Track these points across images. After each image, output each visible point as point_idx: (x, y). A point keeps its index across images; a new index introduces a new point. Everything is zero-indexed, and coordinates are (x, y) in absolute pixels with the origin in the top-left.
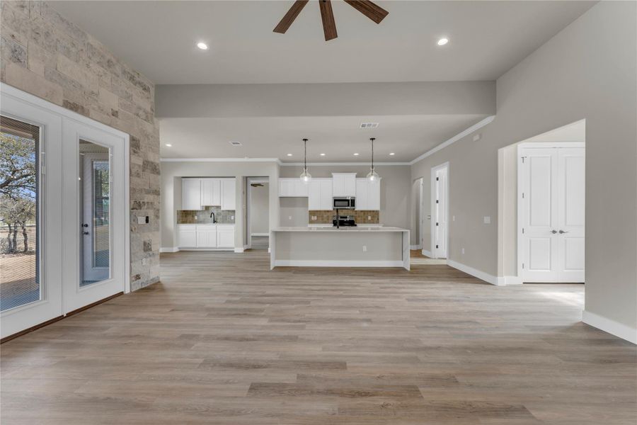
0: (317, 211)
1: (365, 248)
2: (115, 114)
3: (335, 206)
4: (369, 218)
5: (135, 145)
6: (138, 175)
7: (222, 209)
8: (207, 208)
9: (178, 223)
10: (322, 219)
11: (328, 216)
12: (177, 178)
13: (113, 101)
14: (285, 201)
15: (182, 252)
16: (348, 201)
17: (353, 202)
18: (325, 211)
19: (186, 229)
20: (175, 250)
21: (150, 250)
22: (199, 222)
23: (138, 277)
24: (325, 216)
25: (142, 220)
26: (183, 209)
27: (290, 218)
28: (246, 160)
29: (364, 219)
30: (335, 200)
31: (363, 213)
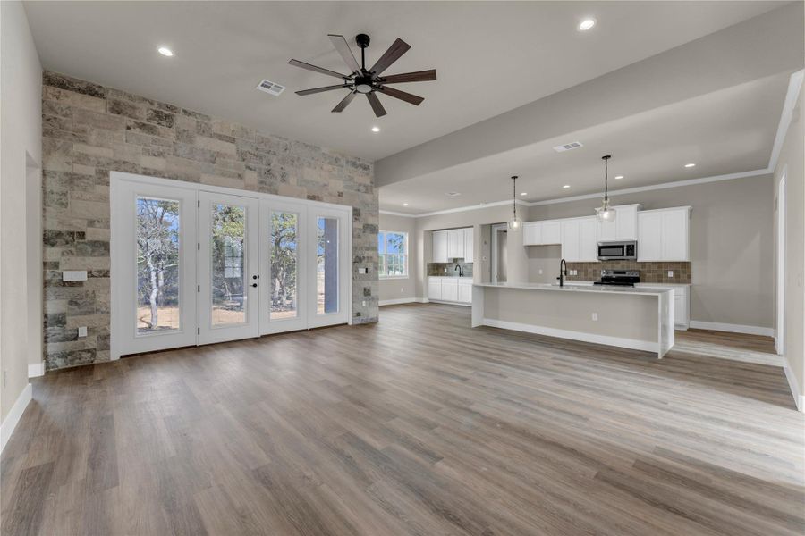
0: (578, 263)
1: (595, 317)
2: (340, 194)
3: (600, 255)
4: (671, 274)
5: (356, 213)
6: (359, 236)
7: (466, 261)
8: (456, 260)
9: (428, 275)
10: (586, 275)
11: (595, 271)
12: (426, 232)
13: (338, 185)
14: (533, 251)
15: (431, 303)
16: (622, 247)
17: (630, 249)
18: (590, 263)
19: (435, 281)
20: (425, 300)
21: (370, 295)
22: (448, 275)
23: (358, 314)
24: (590, 270)
25: (362, 271)
26: (434, 262)
27: (541, 272)
28: (482, 206)
29: (660, 276)
30: (600, 248)
31: (656, 268)
